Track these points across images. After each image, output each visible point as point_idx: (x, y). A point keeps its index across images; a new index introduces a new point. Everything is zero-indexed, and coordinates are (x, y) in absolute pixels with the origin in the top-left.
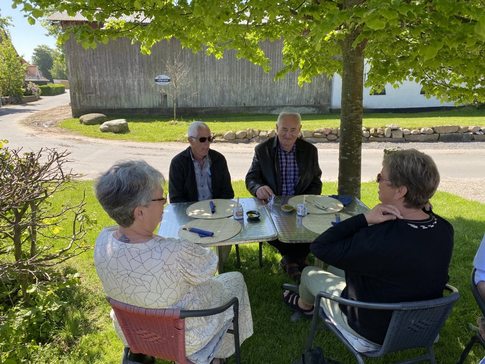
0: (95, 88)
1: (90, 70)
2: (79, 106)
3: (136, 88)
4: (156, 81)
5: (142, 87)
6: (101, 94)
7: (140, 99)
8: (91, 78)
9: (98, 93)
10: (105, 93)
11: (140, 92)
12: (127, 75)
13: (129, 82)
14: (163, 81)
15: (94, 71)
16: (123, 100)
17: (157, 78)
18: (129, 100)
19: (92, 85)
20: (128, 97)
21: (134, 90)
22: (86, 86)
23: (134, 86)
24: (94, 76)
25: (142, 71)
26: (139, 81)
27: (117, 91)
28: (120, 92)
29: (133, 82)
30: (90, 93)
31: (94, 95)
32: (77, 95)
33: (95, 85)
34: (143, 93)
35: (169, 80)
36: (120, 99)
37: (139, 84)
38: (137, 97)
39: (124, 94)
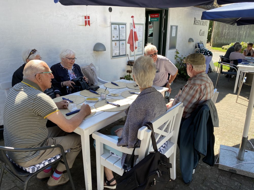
0: (225, 35)
1: (225, 27)
2: (216, 42)
3: (244, 35)
5: (247, 35)
8: (224, 30)
9: (226, 37)
10: (228, 37)
11: (245, 37)
12: (241, 29)
13: (241, 32)
19: (224, 33)
22: (221, 34)
24: (226, 29)
25: (249, 28)
26: (246, 32)
28: (236, 37)
29: (244, 33)
30: (222, 37)
32: (216, 37)
33: (225, 33)
34: (247, 37)
38: (243, 39)
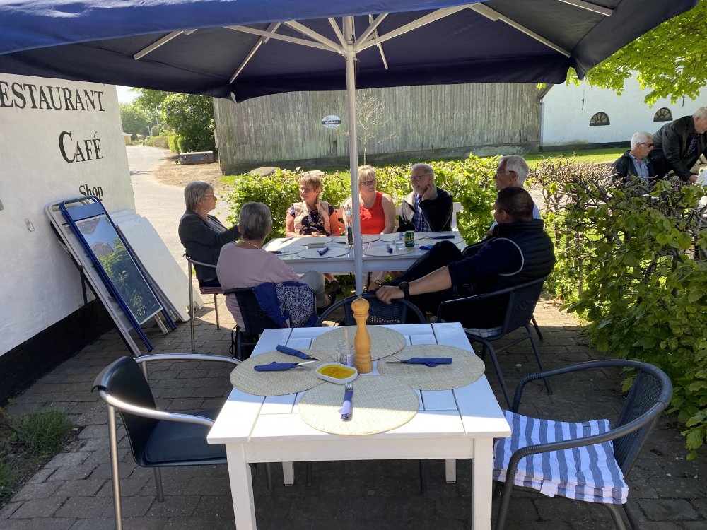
0: (250, 136)
1: (244, 114)
2: (230, 159)
3: (299, 134)
4: (324, 123)
5: (307, 132)
6: (257, 143)
7: (304, 148)
8: (245, 123)
9: (254, 142)
10: (261, 143)
11: (304, 139)
12: (289, 118)
13: (291, 126)
14: (332, 122)
15: (247, 115)
16: (284, 151)
17: (324, 120)
18: (291, 149)
19: (245, 133)
20: (290, 146)
21: (297, 136)
22: (238, 134)
23: (296, 131)
24: (248, 121)
25: (306, 112)
26: (303, 124)
27: (276, 138)
28: (279, 140)
29: (296, 127)
30: (243, 143)
31: (248, 145)
32: (228, 146)
33: (249, 132)
34: (307, 140)
35: (339, 122)
36: (281, 149)
37: (303, 129)
38: (301, 145)
39: (284, 142)
